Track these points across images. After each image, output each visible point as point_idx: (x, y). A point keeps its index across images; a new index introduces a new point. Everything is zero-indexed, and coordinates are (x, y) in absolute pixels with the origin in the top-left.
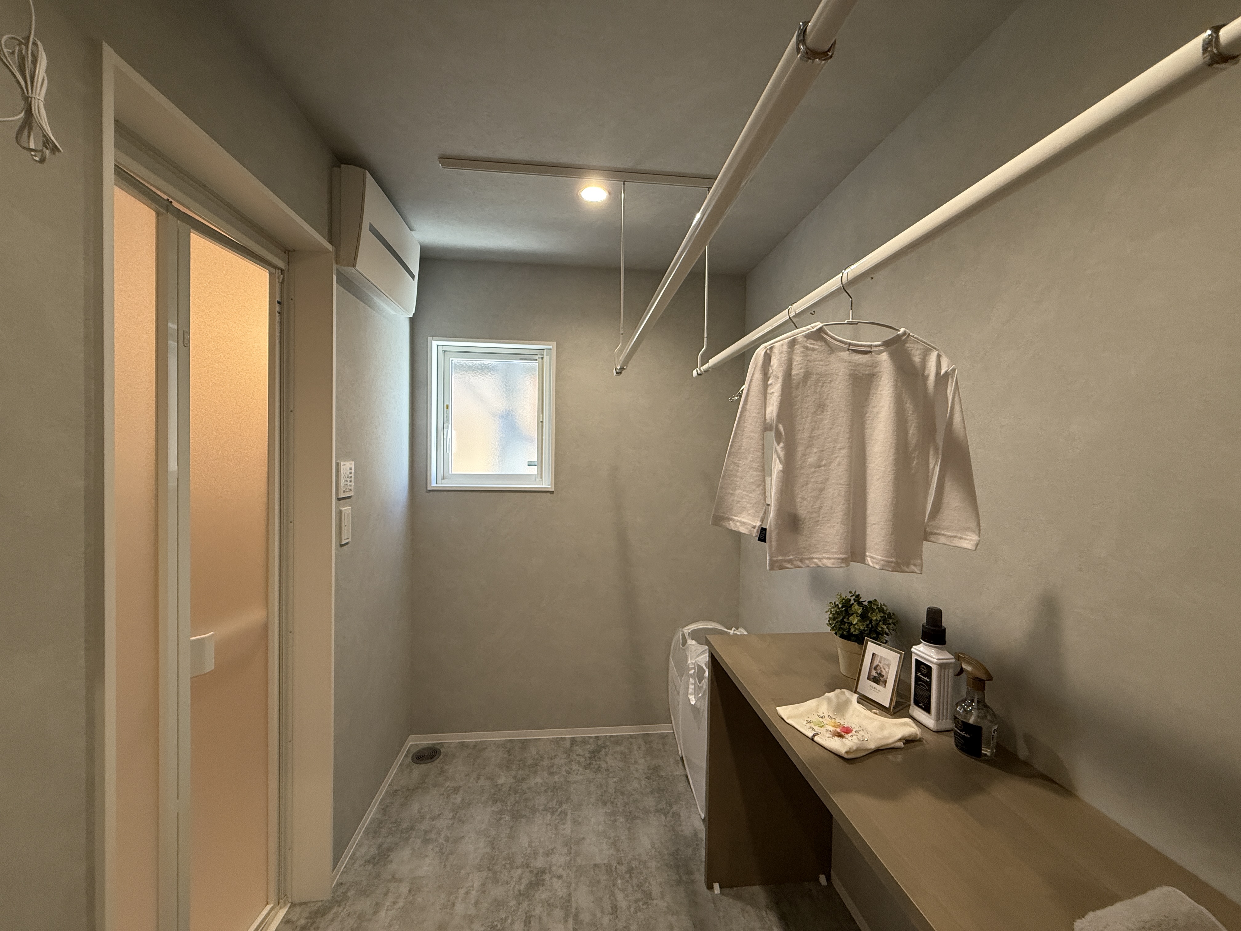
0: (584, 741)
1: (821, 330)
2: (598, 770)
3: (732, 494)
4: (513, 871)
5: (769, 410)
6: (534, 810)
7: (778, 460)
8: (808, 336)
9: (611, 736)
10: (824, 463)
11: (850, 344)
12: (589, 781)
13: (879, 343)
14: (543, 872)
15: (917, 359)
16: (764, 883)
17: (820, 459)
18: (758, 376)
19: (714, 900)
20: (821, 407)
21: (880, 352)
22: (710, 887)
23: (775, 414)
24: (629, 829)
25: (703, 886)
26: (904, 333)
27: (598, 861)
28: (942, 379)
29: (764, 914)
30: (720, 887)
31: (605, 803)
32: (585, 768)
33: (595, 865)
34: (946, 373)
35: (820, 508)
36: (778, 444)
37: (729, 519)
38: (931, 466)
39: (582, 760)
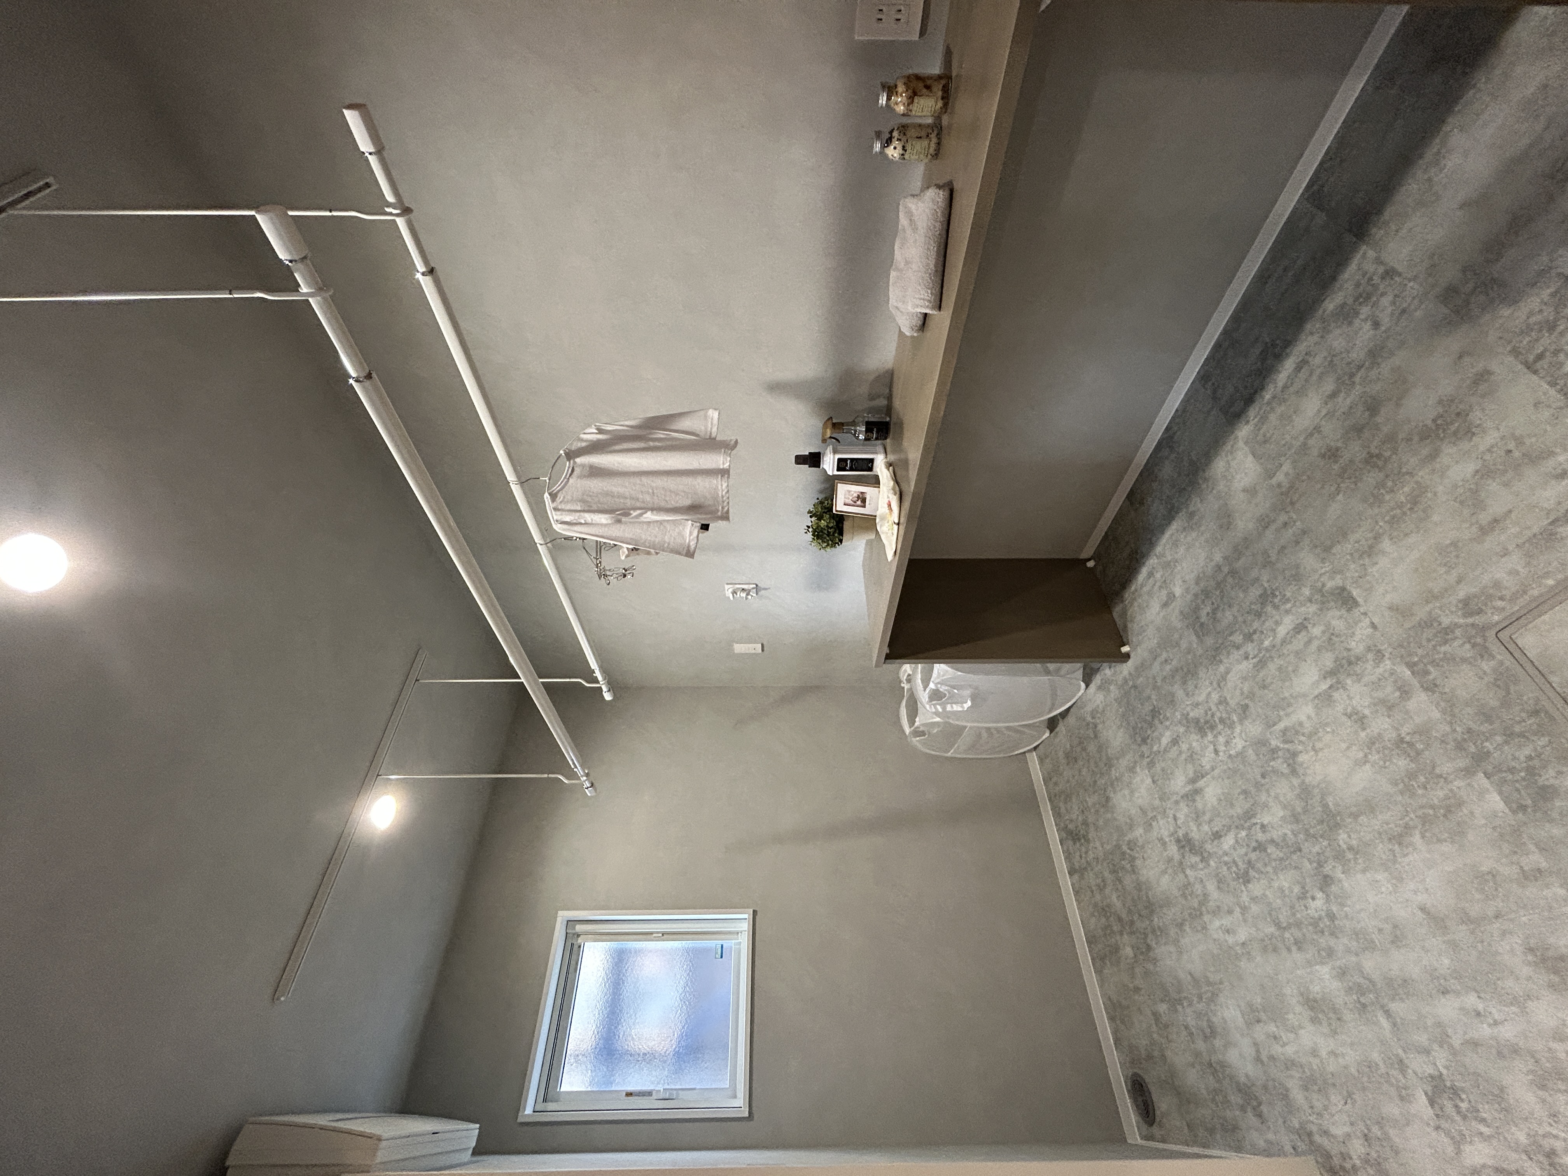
0: (1068, 857)
1: (550, 494)
2: (1085, 823)
3: (669, 544)
4: (1192, 880)
5: (604, 521)
6: (1139, 886)
7: (645, 516)
8: (553, 500)
9: (1056, 825)
10: (651, 491)
11: (565, 478)
12: (1097, 829)
13: (568, 463)
14: (1178, 841)
15: (584, 444)
16: (1111, 613)
17: (648, 493)
18: (576, 528)
19: (1134, 649)
20: (608, 494)
21: (575, 463)
22: (1127, 656)
23: (607, 516)
24: (1118, 759)
25: (1130, 663)
26: (564, 451)
27: (1149, 781)
28: (600, 431)
29: (1127, 602)
30: (1124, 645)
31: (1108, 799)
32: (1088, 841)
33: (1154, 782)
34: (597, 429)
35: (684, 492)
36: (631, 514)
37: (689, 546)
38: (662, 436)
39: (1084, 849)
